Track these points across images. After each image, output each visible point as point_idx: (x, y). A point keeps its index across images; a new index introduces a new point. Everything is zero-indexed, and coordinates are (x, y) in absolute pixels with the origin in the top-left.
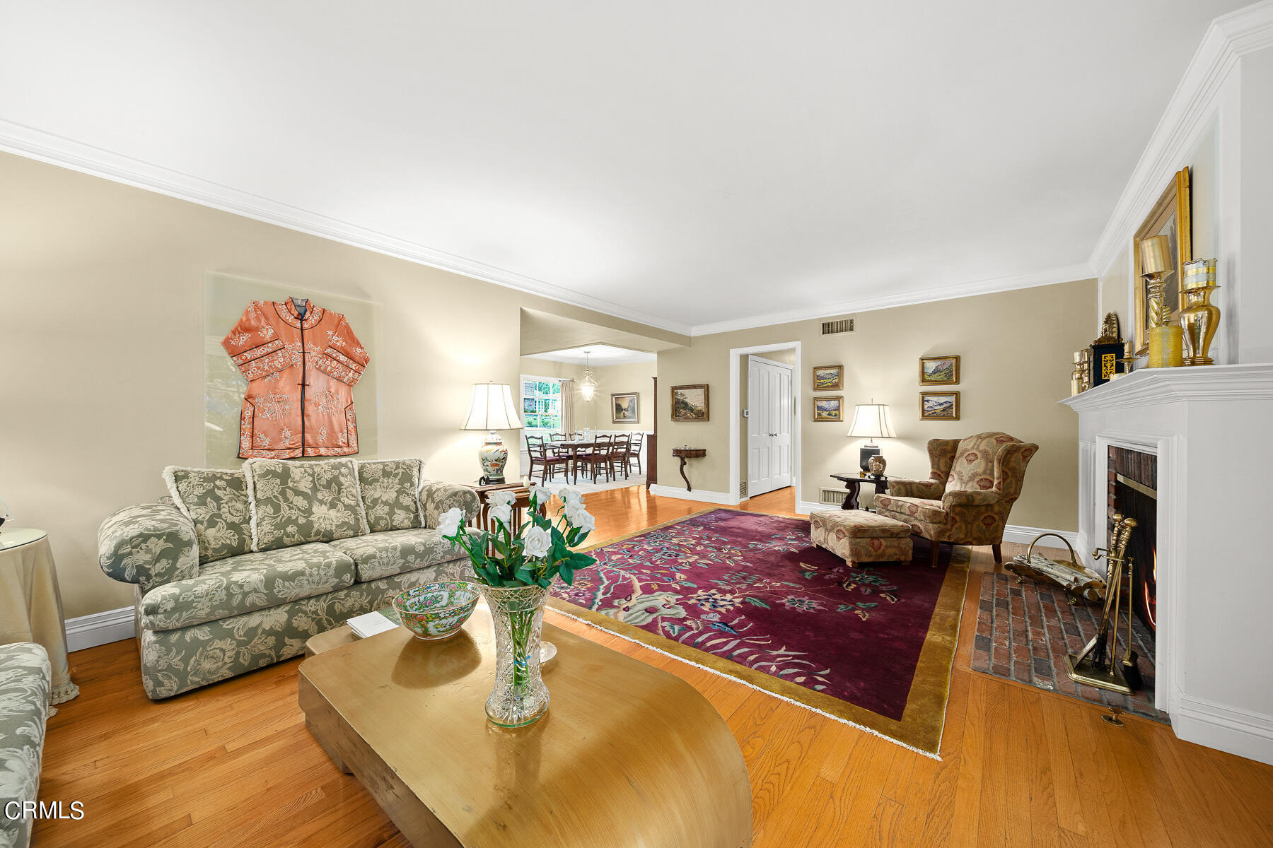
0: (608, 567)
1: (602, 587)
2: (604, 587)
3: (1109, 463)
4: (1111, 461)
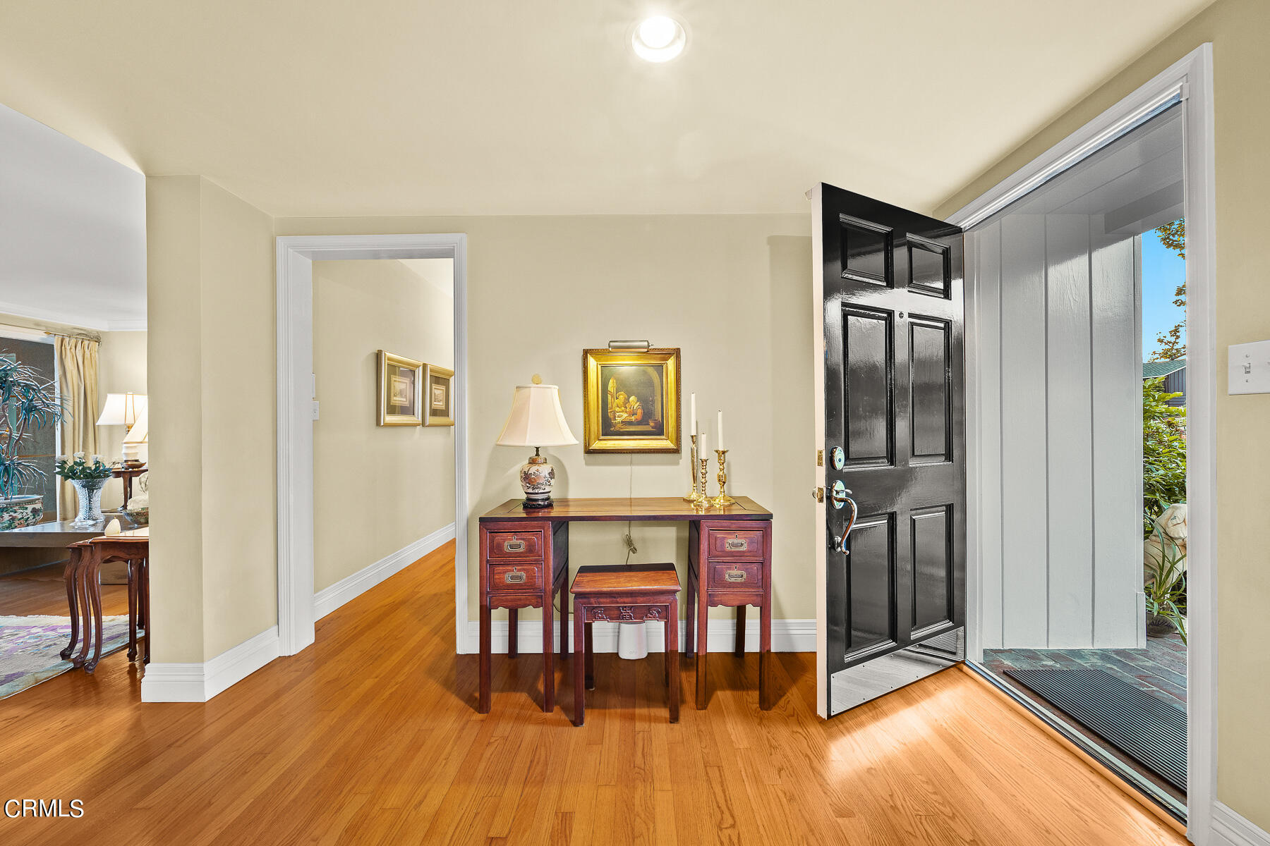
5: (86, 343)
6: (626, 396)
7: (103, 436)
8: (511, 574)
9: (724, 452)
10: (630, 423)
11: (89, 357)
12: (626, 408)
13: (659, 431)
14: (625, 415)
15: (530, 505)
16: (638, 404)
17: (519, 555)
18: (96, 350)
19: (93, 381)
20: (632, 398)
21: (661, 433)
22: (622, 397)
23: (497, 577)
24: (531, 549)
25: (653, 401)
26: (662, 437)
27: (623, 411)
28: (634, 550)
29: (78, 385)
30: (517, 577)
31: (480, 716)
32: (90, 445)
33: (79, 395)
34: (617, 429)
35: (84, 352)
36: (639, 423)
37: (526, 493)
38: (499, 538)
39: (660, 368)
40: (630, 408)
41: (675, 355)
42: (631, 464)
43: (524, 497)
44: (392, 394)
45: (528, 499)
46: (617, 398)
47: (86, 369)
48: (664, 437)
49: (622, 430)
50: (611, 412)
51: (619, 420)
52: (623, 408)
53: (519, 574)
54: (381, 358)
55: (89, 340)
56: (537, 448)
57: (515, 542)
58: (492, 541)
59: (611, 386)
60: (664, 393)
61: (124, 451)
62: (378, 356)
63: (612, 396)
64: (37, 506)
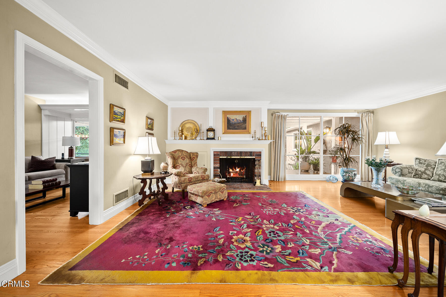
0: (330, 244)
1: (343, 233)
2: (342, 232)
3: (214, 155)
4: (216, 154)
5: (369, 114)
7: (374, 148)
11: (370, 119)
18: (372, 116)
19: (371, 128)
29: (367, 130)
32: (370, 151)
33: (367, 134)
35: (369, 118)
47: (369, 124)
55: (370, 113)
61: (384, 155)
64: (355, 173)
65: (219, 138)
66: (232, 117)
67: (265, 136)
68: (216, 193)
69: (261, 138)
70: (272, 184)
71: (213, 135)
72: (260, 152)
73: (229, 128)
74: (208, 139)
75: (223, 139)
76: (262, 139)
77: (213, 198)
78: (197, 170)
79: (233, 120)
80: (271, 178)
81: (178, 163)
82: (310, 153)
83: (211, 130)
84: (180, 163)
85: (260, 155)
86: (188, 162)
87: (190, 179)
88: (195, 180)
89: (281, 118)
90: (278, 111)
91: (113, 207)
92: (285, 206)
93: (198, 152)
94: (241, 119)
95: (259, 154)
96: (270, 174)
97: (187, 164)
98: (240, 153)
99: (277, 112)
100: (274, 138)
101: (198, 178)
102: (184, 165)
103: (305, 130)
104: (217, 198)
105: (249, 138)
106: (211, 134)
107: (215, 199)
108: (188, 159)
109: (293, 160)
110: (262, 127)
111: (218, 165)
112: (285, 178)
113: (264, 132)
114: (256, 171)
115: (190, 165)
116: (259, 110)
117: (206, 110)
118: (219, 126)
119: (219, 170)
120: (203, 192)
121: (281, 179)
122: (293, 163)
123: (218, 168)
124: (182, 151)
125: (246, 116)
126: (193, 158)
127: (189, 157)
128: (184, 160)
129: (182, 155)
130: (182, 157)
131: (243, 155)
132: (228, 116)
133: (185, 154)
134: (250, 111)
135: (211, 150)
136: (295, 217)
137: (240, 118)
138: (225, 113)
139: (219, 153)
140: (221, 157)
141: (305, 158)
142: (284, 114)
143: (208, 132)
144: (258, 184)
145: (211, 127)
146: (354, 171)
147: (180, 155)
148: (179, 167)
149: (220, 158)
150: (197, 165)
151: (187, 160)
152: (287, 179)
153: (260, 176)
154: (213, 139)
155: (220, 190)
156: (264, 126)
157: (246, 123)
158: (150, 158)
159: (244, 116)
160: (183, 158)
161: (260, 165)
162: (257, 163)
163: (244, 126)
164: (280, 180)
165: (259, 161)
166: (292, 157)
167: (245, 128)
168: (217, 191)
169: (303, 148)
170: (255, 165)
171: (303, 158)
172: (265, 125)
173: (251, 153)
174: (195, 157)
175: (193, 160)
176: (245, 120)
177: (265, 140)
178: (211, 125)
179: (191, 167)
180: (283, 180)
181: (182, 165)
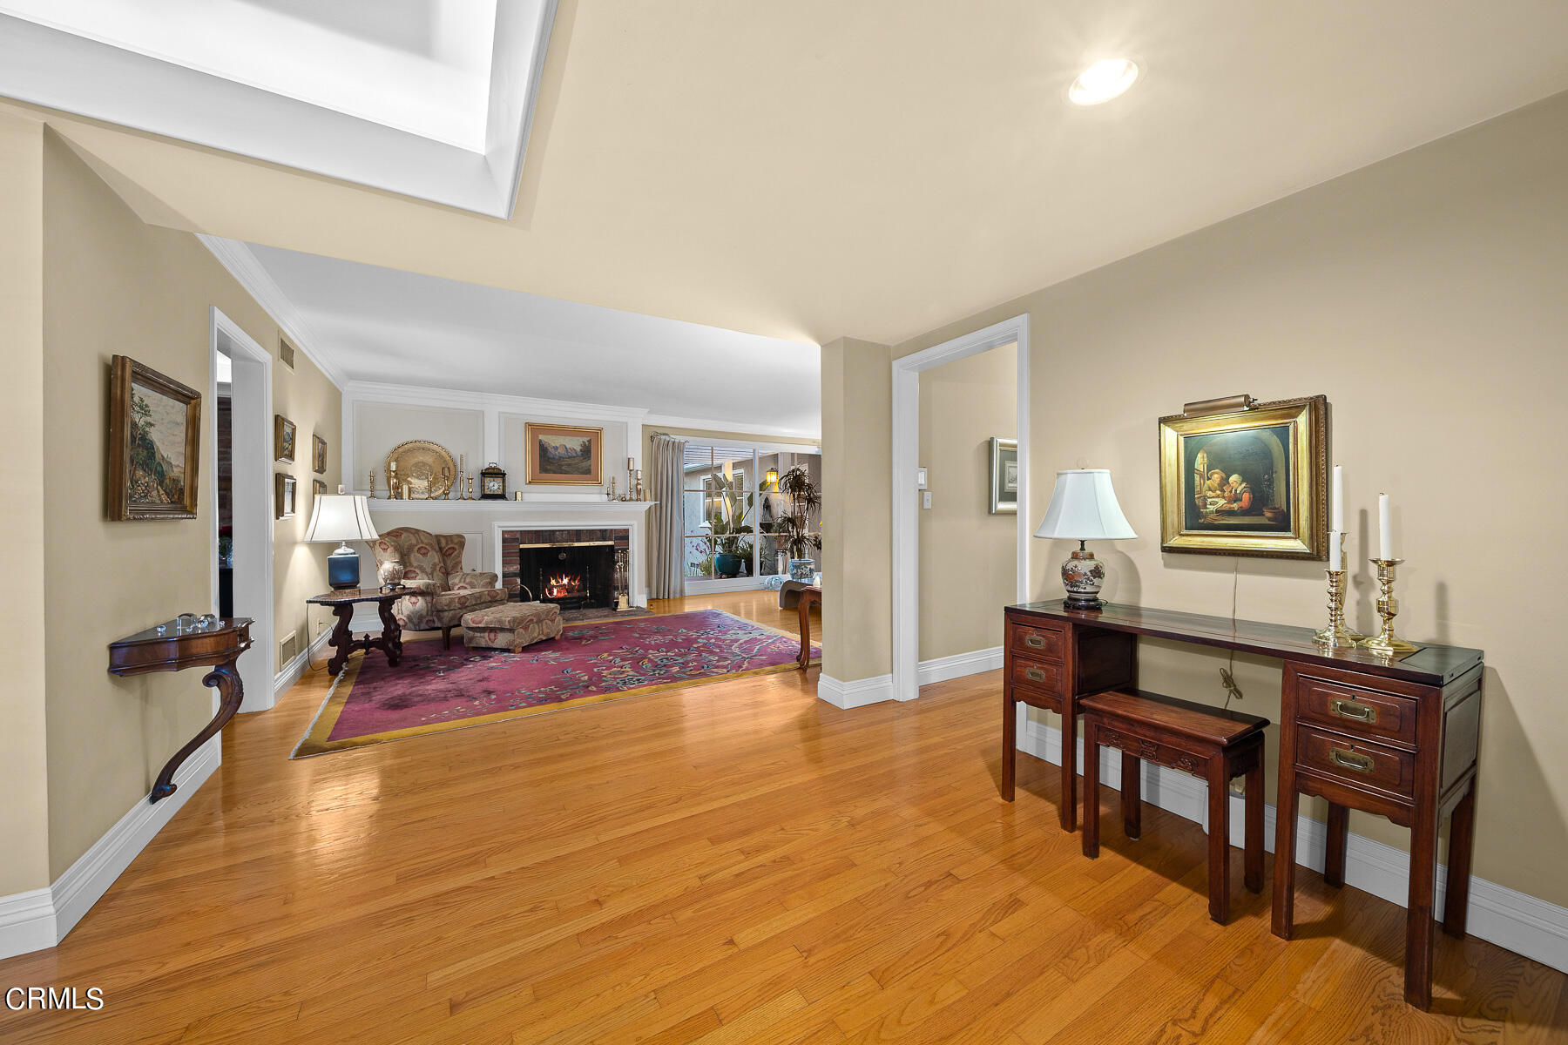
0: (744, 655)
1: (765, 645)
3: (504, 541)
4: (510, 539)
6: (1224, 475)
8: (1032, 670)
9: (1391, 564)
10: (1231, 513)
12: (1223, 491)
13: (1282, 524)
14: (1222, 502)
15: (1070, 604)
16: (1244, 485)
17: (1038, 651)
20: (1234, 478)
21: (1287, 529)
22: (1217, 477)
23: (1018, 669)
24: (1051, 648)
25: (1271, 481)
26: (1287, 534)
27: (1218, 497)
28: (1239, 695)
30: (1037, 675)
31: (1000, 800)
34: (1209, 520)
36: (1244, 512)
37: (1068, 591)
38: (1021, 629)
39: (1283, 433)
40: (1231, 492)
41: (1307, 407)
42: (1236, 570)
43: (1065, 595)
44: (1007, 481)
45: (1069, 598)
46: (1209, 479)
48: (1290, 534)
49: (1216, 522)
50: (1199, 498)
51: (1211, 508)
52: (1218, 492)
53: (1039, 671)
54: (993, 445)
56: (1083, 542)
57: (1035, 636)
58: (1015, 633)
59: (1201, 462)
60: (1291, 468)
62: (990, 443)
63: (1201, 476)
64: (812, 567)
65: (519, 494)
66: (553, 441)
67: (638, 492)
68: (540, 621)
69: (628, 498)
70: (655, 604)
71: (501, 488)
72: (627, 531)
73: (544, 469)
74: (485, 497)
75: (530, 497)
76: (631, 500)
77: (536, 634)
78: (467, 580)
79: (556, 448)
80: (650, 593)
81: (411, 565)
82: (740, 530)
83: (493, 473)
84: (415, 564)
85: (627, 538)
86: (437, 560)
87: (463, 600)
88: (474, 603)
89: (673, 449)
90: (665, 431)
91: (280, 674)
92: (684, 631)
93: (465, 535)
94: (578, 448)
95: (623, 536)
96: (649, 585)
97: (435, 565)
98: (578, 534)
99: (664, 434)
100: (656, 495)
101: (480, 597)
102: (429, 570)
103: (729, 474)
104: (543, 633)
105: (599, 495)
106: (494, 485)
107: (538, 635)
108: (435, 553)
109: (701, 552)
110: (631, 470)
111: (515, 568)
112: (682, 591)
113: (634, 482)
114: (617, 576)
115: (443, 570)
116: (623, 428)
117: (478, 417)
118: (517, 462)
119: (519, 581)
120: (514, 620)
121: (675, 592)
122: (702, 559)
123: (515, 575)
124: (417, 531)
125: (590, 441)
126: (451, 551)
127: (437, 548)
128: (425, 555)
129: (418, 542)
130: (419, 549)
131: (583, 538)
132: (541, 437)
133: (426, 541)
134: (601, 430)
135: (496, 527)
136: (700, 640)
137: (575, 444)
138: (534, 429)
139: (518, 536)
140: (522, 546)
141: (729, 543)
142: (678, 438)
143: (487, 480)
144: (623, 606)
145: (493, 466)
146: (809, 564)
147: (414, 542)
148: (413, 575)
149: (521, 549)
150: (461, 568)
151: (434, 557)
152: (687, 592)
153: (626, 587)
154: (502, 497)
155: (547, 615)
156: (635, 469)
157: (589, 458)
158: (352, 551)
159: (585, 440)
160: (423, 551)
161: (626, 563)
162: (618, 556)
163: (585, 464)
164: (671, 597)
165: (625, 550)
166: (698, 545)
167: (588, 471)
168: (543, 617)
169: (724, 518)
170: (615, 563)
171: (723, 545)
172: (638, 465)
173: (603, 534)
174: (456, 547)
175: (450, 555)
176: (587, 451)
177: (637, 500)
178: (491, 458)
179: (447, 574)
180: (678, 596)
181: (423, 571)
